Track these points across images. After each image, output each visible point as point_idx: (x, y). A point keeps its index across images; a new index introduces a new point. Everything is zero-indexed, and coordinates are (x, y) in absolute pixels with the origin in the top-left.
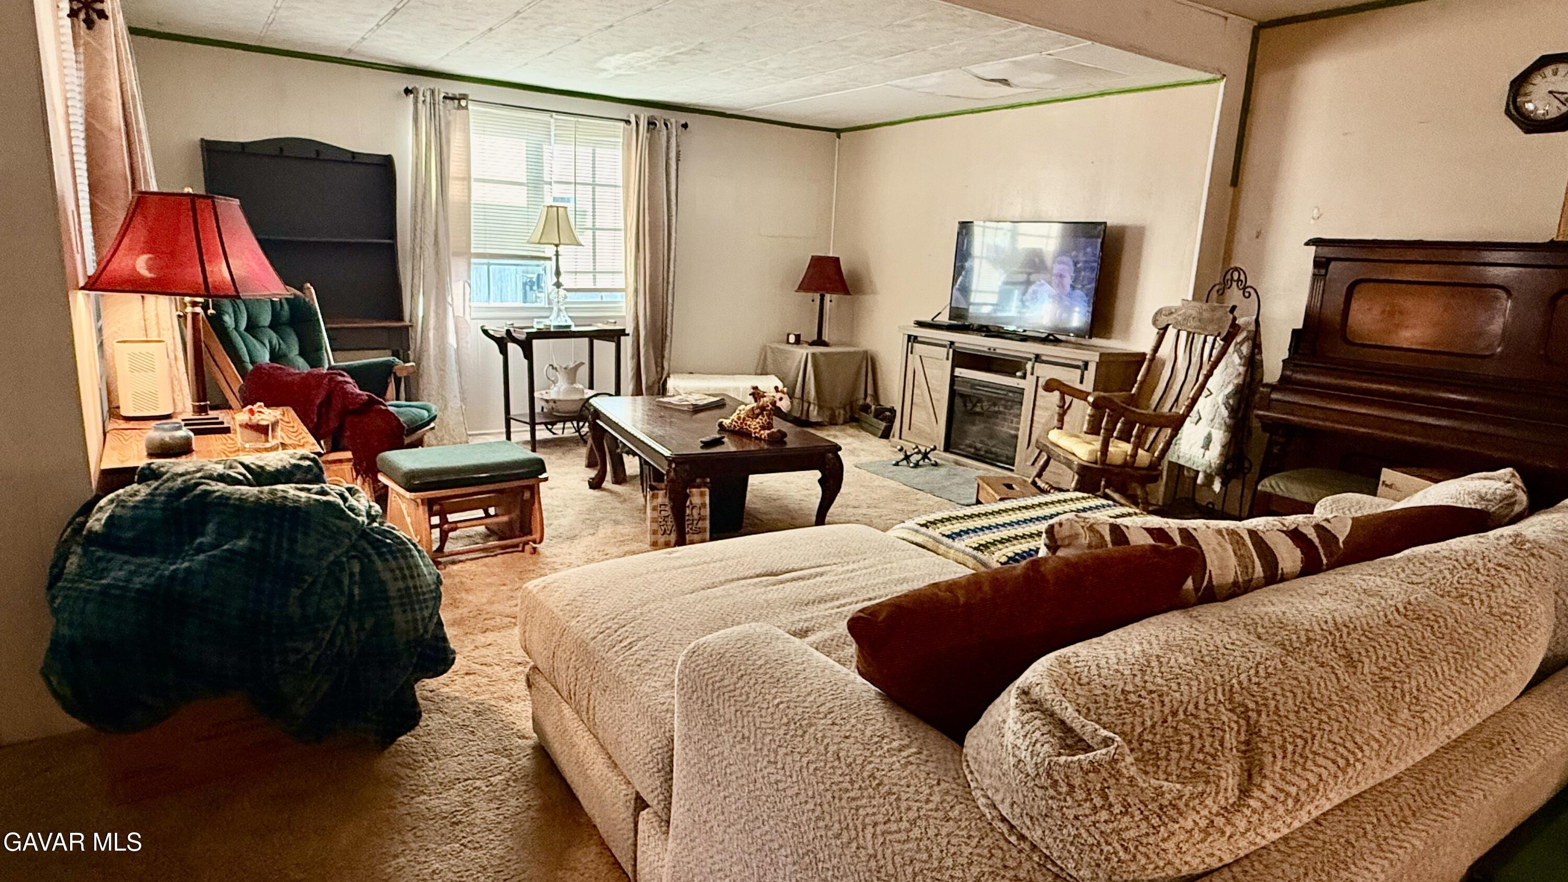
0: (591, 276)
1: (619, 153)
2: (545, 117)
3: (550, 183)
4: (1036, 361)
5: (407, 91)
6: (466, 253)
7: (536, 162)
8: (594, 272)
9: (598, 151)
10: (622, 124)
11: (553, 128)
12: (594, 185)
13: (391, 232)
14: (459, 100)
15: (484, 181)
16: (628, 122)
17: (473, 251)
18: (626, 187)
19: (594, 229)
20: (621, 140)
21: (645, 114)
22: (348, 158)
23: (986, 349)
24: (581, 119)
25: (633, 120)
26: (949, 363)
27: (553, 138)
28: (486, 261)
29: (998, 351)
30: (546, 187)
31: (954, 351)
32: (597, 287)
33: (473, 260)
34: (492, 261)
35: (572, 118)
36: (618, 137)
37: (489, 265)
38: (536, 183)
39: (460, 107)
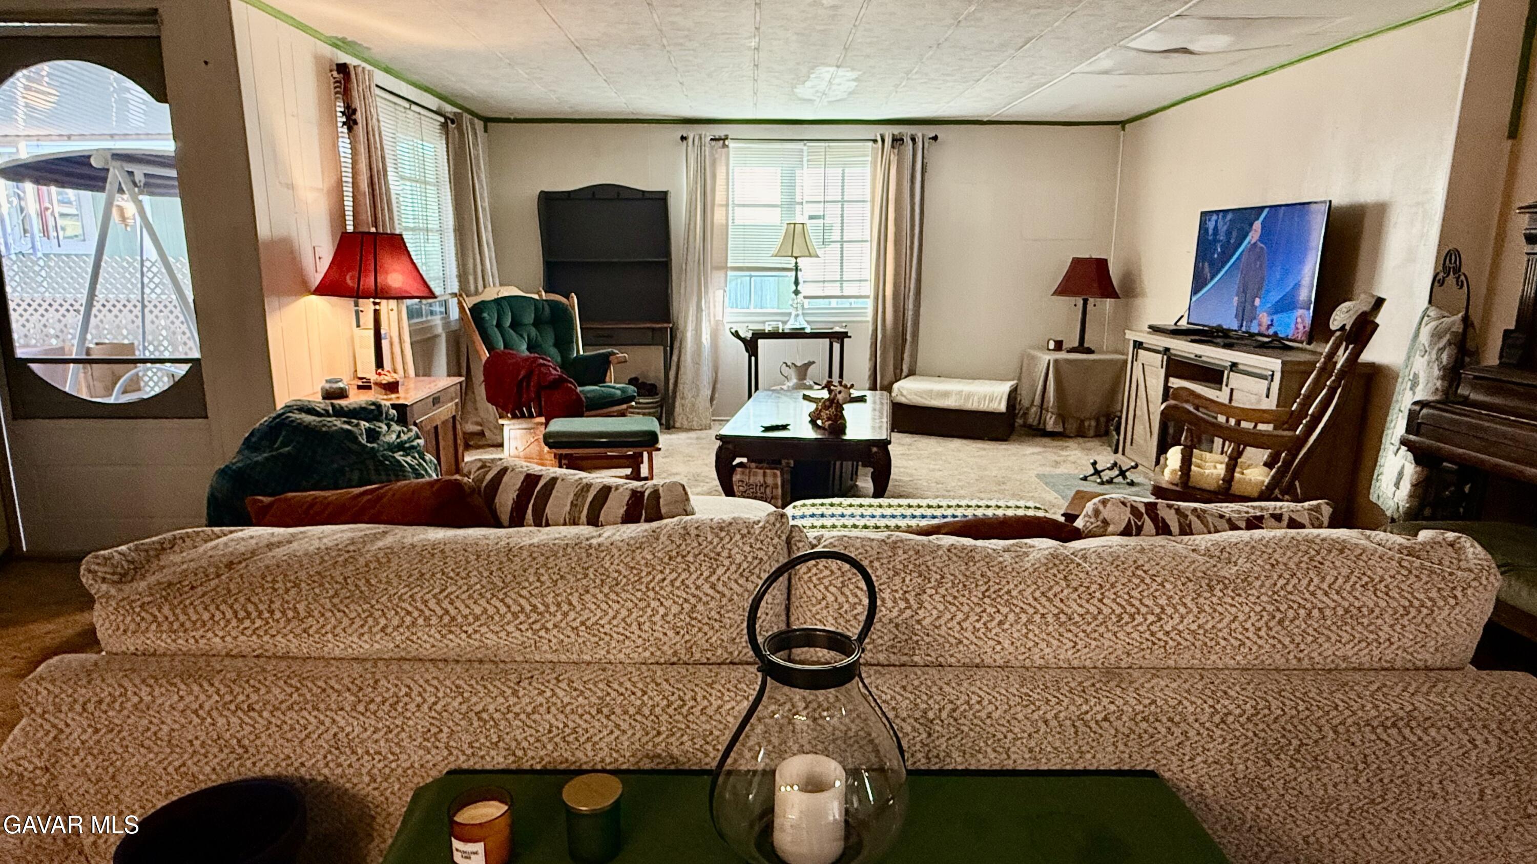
0: (838, 284)
1: (868, 170)
2: (799, 145)
3: (802, 203)
4: (1231, 370)
5: (683, 138)
6: (724, 268)
7: (790, 184)
8: (842, 281)
9: (847, 170)
10: (871, 143)
11: (805, 154)
12: (843, 202)
13: (667, 253)
14: (724, 140)
15: (744, 205)
16: (875, 141)
17: (729, 265)
18: (873, 201)
19: (842, 242)
20: (870, 159)
21: (889, 131)
22: (640, 196)
23: (1192, 356)
24: (832, 144)
25: (879, 139)
26: (1163, 371)
27: (805, 163)
28: (748, 273)
29: (1204, 359)
30: (798, 207)
31: (1169, 359)
32: (845, 294)
33: (730, 273)
34: (753, 273)
35: (823, 144)
36: (866, 156)
37: (751, 276)
38: (790, 204)
39: (725, 146)
